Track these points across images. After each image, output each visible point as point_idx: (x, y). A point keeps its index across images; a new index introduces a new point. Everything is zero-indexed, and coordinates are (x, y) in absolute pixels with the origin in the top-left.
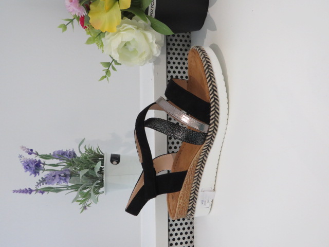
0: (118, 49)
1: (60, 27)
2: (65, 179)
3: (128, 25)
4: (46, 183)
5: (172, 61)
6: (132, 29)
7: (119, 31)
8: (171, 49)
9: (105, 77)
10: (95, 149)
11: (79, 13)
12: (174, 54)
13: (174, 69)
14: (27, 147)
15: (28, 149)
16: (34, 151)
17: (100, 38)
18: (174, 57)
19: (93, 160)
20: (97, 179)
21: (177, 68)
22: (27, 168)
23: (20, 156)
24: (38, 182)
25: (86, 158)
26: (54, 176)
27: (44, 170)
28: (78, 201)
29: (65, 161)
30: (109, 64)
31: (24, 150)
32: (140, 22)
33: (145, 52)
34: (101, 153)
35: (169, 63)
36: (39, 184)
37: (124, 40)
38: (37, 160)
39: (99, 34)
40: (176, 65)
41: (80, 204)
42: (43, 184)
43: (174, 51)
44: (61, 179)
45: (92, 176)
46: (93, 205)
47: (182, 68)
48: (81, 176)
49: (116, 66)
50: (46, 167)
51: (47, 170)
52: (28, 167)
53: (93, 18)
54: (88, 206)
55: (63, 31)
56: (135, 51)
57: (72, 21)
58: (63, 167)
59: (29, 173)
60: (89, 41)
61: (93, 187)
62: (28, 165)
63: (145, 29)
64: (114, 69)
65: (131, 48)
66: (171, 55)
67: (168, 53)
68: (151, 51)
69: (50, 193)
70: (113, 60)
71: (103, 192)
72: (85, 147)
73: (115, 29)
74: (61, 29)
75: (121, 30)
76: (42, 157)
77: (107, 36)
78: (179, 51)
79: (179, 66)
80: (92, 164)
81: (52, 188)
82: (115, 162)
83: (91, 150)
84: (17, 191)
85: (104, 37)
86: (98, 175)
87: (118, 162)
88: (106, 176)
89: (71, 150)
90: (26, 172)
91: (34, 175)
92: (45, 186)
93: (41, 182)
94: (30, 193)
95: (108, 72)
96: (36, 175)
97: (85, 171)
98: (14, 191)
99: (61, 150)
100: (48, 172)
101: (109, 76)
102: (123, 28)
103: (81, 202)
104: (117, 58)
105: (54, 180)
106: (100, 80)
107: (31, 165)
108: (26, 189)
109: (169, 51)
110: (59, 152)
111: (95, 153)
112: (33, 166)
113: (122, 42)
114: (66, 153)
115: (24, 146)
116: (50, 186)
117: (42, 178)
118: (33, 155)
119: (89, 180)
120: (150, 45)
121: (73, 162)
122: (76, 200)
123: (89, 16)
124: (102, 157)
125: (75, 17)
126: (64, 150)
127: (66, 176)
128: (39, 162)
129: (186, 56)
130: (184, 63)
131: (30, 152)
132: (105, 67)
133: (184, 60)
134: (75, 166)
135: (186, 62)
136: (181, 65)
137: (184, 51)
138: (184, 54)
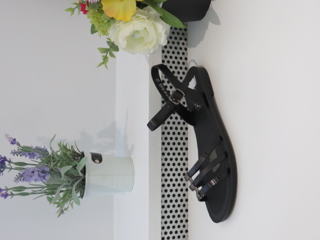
0: (126, 37)
1: (68, 10)
2: (44, 177)
4: (23, 179)
6: (144, 19)
9: (103, 63)
10: (69, 147)
14: (11, 136)
15: (12, 138)
24: (16, 177)
25: (65, 154)
26: (33, 172)
27: (11, 169)
28: (56, 203)
30: (106, 51)
31: (7, 139)
32: (150, 12)
34: (79, 152)
36: (16, 180)
37: (135, 29)
38: (3, 156)
39: (109, 21)
41: (58, 207)
45: (72, 175)
48: (63, 174)
50: (13, 166)
53: (106, 6)
54: (66, 209)
55: (72, 14)
56: (142, 39)
58: (34, 166)
63: (155, 19)
64: (112, 55)
65: (138, 36)
68: (158, 41)
73: (129, 19)
74: (70, 13)
75: (134, 19)
77: (117, 24)
79: (174, 56)
80: (72, 161)
81: (26, 188)
82: (97, 161)
83: (66, 148)
85: (114, 23)
87: (101, 161)
88: (88, 175)
93: (19, 177)
95: (105, 58)
97: (69, 167)
101: (107, 63)
103: (59, 205)
105: (32, 176)
106: (99, 66)
113: (133, 30)
115: (8, 134)
117: (19, 174)
118: (15, 145)
119: (69, 179)
120: (158, 35)
121: (53, 157)
123: (102, 3)
127: (44, 172)
128: (5, 159)
129: (181, 45)
130: (178, 53)
131: (13, 142)
132: (102, 53)
133: (178, 50)
134: (55, 163)
135: (181, 52)
136: (176, 55)
137: (178, 40)
138: (178, 43)
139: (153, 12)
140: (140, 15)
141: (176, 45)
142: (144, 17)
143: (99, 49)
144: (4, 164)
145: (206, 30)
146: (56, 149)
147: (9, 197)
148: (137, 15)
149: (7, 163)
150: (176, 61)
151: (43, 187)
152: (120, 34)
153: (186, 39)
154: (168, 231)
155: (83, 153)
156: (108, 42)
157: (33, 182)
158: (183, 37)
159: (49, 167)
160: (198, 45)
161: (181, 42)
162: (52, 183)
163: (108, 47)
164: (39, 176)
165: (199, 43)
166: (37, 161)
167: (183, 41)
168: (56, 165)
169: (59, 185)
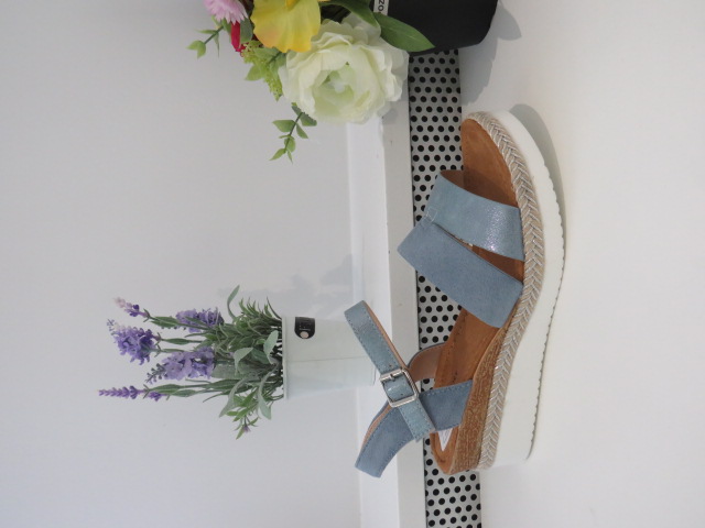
0: (313, 87)
1: (193, 47)
2: (205, 369)
3: (335, 34)
4: (166, 376)
5: (419, 116)
6: (342, 42)
7: (315, 50)
8: (418, 90)
9: (284, 151)
10: (260, 308)
11: (231, 15)
12: (424, 99)
13: (425, 132)
14: (127, 302)
15: (130, 305)
16: (141, 310)
17: (275, 68)
18: (424, 106)
19: (259, 330)
20: (269, 367)
21: (430, 129)
22: (125, 347)
23: (111, 323)
24: (151, 373)
25: (245, 325)
26: (183, 362)
27: (159, 351)
28: (231, 414)
29: (202, 331)
30: (290, 125)
31: (122, 306)
32: (358, 28)
33: (368, 92)
34: (274, 316)
35: (413, 119)
36: (151, 377)
37: (326, 68)
38: (146, 330)
39: (274, 59)
40: (430, 122)
41: (236, 420)
42: (160, 378)
43: (423, 93)
44: (195, 367)
45: (259, 362)
46: (262, 421)
47: (441, 129)
48: (237, 361)
49: (306, 129)
50: (163, 345)
51: (166, 351)
52: (126, 344)
53: (260, 25)
55: (199, 55)
56: (348, 91)
57: (215, 34)
58: (196, 345)
59: (128, 356)
60: (253, 75)
61: (261, 384)
62: (126, 341)
63: (370, 42)
64: (302, 134)
65: (339, 85)
66: (418, 103)
67: (412, 99)
68: (382, 90)
69: (172, 397)
70: (301, 115)
71: (282, 396)
72: (241, 304)
73: (308, 45)
74: (195, 52)
75: (320, 46)
76: (158, 321)
77: (289, 62)
78: (433, 93)
79: (436, 126)
80: (256, 337)
81: (179, 387)
82: (305, 334)
83: (253, 309)
84: (108, 393)
85: (284, 63)
86: (272, 361)
87: (311, 333)
88: (287, 362)
89: (212, 311)
90: (123, 354)
91: (139, 361)
92: (163, 382)
93: (157, 373)
94: (134, 397)
95: (289, 141)
96: (142, 362)
97: (245, 352)
98: (102, 392)
99: (191, 309)
100: (170, 355)
101: (292, 150)
102: (324, 42)
103: (238, 416)
104: (309, 107)
105: (181, 370)
106: (275, 158)
107: (133, 341)
108: (125, 388)
109: (414, 94)
110: (188, 313)
111: (262, 315)
112: (136, 342)
113: (322, 71)
114: (203, 315)
115: (122, 298)
116: (174, 382)
117: (158, 365)
118: (139, 316)
120: (380, 76)
121: (219, 332)
122: (227, 411)
123: (254, 20)
124: (278, 323)
125: (223, 25)
126: (199, 311)
127: (205, 361)
128: (149, 334)
129: (450, 103)
130: (445, 119)
131: (135, 311)
132: (283, 130)
133: (445, 113)
134: (224, 342)
135: (450, 116)
136: (440, 122)
137: (444, 93)
138: (444, 100)
139: (363, 26)
140: (330, 34)
141: (439, 103)
143: (275, 123)
144: (150, 342)
145: (494, 58)
146: (238, 312)
147: (163, 398)
148: (327, 34)
149: (153, 340)
150: (441, 135)
153: (459, 91)
156: (294, 109)
158: (453, 87)
159: (213, 352)
161: (449, 97)
168: (225, 347)
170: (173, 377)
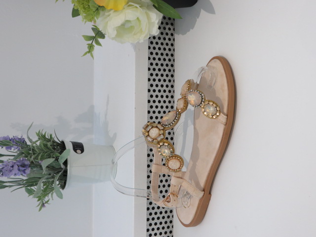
0: (116, 27)
2: (24, 171)
4: (2, 175)
6: (136, 7)
9: (89, 52)
26: (12, 167)
28: (36, 197)
32: (143, 1)
37: (127, 19)
41: (38, 201)
45: (53, 167)
48: (44, 167)
58: (13, 157)
64: (98, 43)
65: (128, 25)
80: (53, 152)
82: (79, 151)
87: (82, 151)
88: (70, 167)
89: (20, 137)
95: (91, 47)
97: (50, 161)
103: (40, 198)
105: (11, 171)
106: (84, 55)
119: (50, 172)
120: (151, 24)
124: (59, 145)
127: (24, 166)
134: (36, 155)
140: (133, 4)
142: (138, 6)
143: (83, 36)
148: (130, 3)
151: (23, 180)
152: (110, 23)
154: (153, 222)
155: (63, 143)
156: (93, 29)
157: (13, 176)
159: (29, 161)
160: (188, 33)
161: (167, 27)
162: (32, 176)
163: (94, 35)
164: (19, 170)
165: (189, 31)
166: (14, 151)
167: (169, 26)
168: (36, 158)
169: (40, 178)
170: (6, 176)
